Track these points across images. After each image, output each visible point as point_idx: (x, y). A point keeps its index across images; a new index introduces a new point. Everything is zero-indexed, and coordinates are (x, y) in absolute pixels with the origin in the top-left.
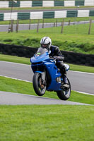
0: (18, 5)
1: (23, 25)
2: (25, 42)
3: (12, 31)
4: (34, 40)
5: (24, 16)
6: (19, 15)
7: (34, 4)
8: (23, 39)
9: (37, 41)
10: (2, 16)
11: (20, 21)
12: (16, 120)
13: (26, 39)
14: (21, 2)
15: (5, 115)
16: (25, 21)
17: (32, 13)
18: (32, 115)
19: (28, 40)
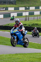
0: (29, 9)
1: (31, 18)
2: (32, 25)
3: (26, 20)
4: (36, 24)
5: (31, 14)
6: (29, 13)
7: (36, 8)
8: (31, 24)
9: (37, 25)
10: (22, 14)
11: (30, 16)
12: (26, 60)
13: (32, 24)
14: (30, 7)
15: (22, 58)
16: (32, 16)
17: (35, 12)
18: (34, 57)
19: (33, 24)
